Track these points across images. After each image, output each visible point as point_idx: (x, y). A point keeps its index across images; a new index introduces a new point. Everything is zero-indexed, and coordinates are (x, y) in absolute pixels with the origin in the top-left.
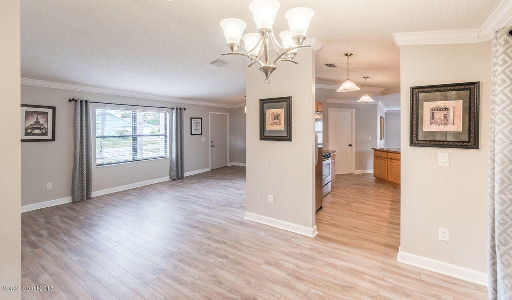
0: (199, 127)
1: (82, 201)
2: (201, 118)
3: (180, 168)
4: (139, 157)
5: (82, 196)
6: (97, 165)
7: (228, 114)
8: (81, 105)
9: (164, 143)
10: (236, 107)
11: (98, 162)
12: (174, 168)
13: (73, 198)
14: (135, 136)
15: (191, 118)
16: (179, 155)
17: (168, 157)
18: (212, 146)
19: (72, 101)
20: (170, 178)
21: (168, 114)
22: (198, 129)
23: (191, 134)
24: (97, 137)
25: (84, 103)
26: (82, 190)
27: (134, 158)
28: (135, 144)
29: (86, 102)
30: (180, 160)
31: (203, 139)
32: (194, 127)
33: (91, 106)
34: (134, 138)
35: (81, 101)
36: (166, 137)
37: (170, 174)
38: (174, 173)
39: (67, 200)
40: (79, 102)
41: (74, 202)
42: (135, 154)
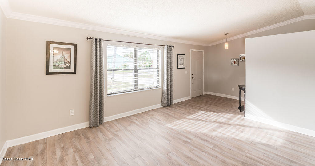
0: (183, 62)
1: (96, 126)
2: (185, 55)
3: (170, 97)
4: (139, 87)
5: (96, 122)
6: (108, 95)
7: (204, 51)
8: (96, 42)
9: (157, 76)
10: (210, 45)
11: (109, 92)
12: (166, 97)
13: (90, 124)
14: (136, 70)
15: (178, 54)
16: (169, 86)
17: (161, 87)
18: (192, 78)
19: (89, 39)
20: (162, 105)
21: (160, 51)
22: (182, 64)
23: (178, 68)
24: (108, 70)
25: (98, 40)
26: (96, 116)
27: (136, 88)
28: (136, 76)
29: (100, 40)
30: (169, 90)
31: (185, 72)
32: (179, 62)
33: (103, 43)
34: (136, 71)
35: (96, 39)
36: (159, 70)
37: (162, 102)
38: (165, 102)
39: (85, 125)
40: (95, 40)
41: (90, 127)
42: (136, 85)
